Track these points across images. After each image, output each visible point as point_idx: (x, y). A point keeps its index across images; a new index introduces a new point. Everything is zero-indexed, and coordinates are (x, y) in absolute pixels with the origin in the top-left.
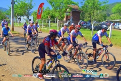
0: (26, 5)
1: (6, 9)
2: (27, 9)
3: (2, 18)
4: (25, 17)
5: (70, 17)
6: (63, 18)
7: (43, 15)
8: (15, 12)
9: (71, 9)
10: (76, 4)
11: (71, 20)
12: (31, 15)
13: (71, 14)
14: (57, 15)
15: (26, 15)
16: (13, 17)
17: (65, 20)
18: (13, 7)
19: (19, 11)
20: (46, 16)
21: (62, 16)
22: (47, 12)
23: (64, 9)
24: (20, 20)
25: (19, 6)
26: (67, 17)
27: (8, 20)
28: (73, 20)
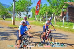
0: (26, 2)
1: (9, 6)
2: (27, 5)
3: (5, 13)
4: (25, 13)
5: (66, 13)
6: (59, 14)
7: (40, 11)
8: (16, 8)
9: (67, 5)
10: (72, 1)
11: (67, 16)
12: (30, 11)
13: (67, 10)
14: (54, 11)
15: (25, 11)
16: (14, 13)
17: (61, 15)
18: (15, 4)
19: (20, 7)
20: (44, 12)
21: (59, 12)
22: (45, 8)
23: (60, 6)
24: (21, 15)
25: (20, 3)
26: (63, 12)
27: (10, 15)
28: (69, 15)
